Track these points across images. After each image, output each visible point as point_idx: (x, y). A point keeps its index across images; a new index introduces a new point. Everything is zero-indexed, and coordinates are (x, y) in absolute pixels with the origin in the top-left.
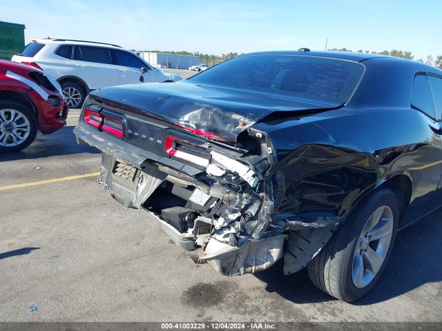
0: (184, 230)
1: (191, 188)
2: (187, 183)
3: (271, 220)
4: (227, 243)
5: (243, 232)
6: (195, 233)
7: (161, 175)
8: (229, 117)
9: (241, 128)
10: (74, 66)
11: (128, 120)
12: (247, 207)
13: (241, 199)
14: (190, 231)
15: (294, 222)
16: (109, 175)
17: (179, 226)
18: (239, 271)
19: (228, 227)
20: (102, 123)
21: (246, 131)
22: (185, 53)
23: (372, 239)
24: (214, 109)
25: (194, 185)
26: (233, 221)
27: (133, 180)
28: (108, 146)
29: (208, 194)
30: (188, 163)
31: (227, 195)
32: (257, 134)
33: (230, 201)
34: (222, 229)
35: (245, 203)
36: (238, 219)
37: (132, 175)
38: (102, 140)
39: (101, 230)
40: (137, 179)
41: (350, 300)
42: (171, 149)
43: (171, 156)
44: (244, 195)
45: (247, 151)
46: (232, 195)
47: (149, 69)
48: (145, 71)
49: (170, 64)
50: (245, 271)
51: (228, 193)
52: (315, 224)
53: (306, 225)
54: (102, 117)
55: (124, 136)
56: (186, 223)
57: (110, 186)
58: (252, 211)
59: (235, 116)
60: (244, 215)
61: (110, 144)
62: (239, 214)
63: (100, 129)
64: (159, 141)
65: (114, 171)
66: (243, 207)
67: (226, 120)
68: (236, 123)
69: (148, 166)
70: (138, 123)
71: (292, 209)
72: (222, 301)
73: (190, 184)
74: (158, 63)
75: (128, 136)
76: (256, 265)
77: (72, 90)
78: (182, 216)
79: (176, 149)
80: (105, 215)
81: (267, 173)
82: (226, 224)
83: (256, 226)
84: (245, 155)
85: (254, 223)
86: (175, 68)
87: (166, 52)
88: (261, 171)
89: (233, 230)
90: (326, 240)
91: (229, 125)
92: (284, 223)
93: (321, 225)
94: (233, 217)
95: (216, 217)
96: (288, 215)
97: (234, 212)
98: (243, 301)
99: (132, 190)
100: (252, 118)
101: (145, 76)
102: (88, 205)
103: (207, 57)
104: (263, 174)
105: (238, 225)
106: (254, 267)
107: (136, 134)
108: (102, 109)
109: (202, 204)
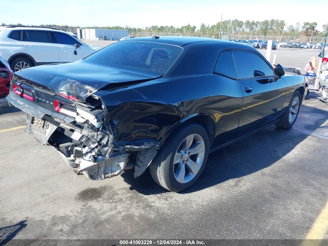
0: (69, 156)
1: (72, 131)
2: (70, 128)
3: (113, 146)
4: (89, 161)
5: (99, 154)
6: (75, 157)
7: (57, 124)
8: (84, 88)
9: (89, 94)
10: (23, 46)
11: (35, 90)
12: (101, 139)
13: (98, 136)
14: (72, 156)
15: (128, 146)
16: (30, 126)
17: (66, 154)
18: (101, 177)
19: (91, 152)
20: (23, 92)
21: (91, 97)
22: (118, 28)
23: (191, 154)
24: (77, 83)
25: (73, 129)
26: (94, 148)
27: (43, 127)
28: (25, 107)
29: (81, 133)
30: (67, 116)
31: (90, 134)
32: (96, 98)
33: (93, 137)
34: (87, 153)
35: (100, 137)
36: (96, 147)
37: (42, 124)
38: (22, 103)
39: (32, 161)
40: (45, 127)
41: (178, 191)
42: (58, 107)
43: (58, 112)
44: (99, 133)
45: (94, 107)
46: (93, 133)
47: (81, 45)
48: (77, 46)
49: (105, 37)
50: (105, 177)
51: (91, 132)
52: (143, 147)
53: (137, 147)
54: (22, 88)
55: (34, 100)
56: (70, 152)
57: (31, 133)
58: (104, 142)
59: (87, 87)
60: (100, 144)
61: (26, 106)
62: (97, 144)
63: (21, 96)
64: (51, 103)
65: (32, 123)
66: (98, 140)
67: (82, 89)
68: (86, 91)
69: (47, 117)
70: (40, 92)
71: (128, 139)
72: (100, 197)
73: (71, 128)
74: (97, 37)
75: (37, 100)
76: (112, 173)
77: (23, 64)
78: (67, 147)
79: (61, 107)
80: (36, 151)
81: (105, 120)
82: (89, 150)
83: (108, 150)
84: (93, 110)
85: (106, 149)
86: (110, 40)
87: (103, 28)
88: (101, 118)
89: (93, 154)
90: (154, 155)
91: (82, 93)
92: (123, 147)
93: (147, 147)
94: (93, 146)
95: (84, 147)
96: (126, 143)
97: (94, 143)
98: (113, 196)
99: (43, 133)
100: (96, 88)
101: (78, 50)
102: (25, 146)
103: (135, 30)
104: (103, 120)
105: (96, 150)
106: (110, 174)
107: (40, 99)
108: (22, 83)
109: (78, 140)
